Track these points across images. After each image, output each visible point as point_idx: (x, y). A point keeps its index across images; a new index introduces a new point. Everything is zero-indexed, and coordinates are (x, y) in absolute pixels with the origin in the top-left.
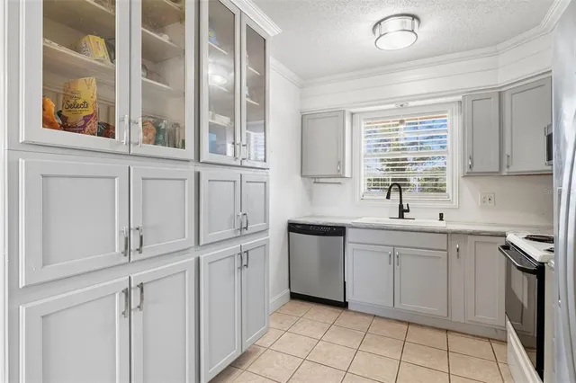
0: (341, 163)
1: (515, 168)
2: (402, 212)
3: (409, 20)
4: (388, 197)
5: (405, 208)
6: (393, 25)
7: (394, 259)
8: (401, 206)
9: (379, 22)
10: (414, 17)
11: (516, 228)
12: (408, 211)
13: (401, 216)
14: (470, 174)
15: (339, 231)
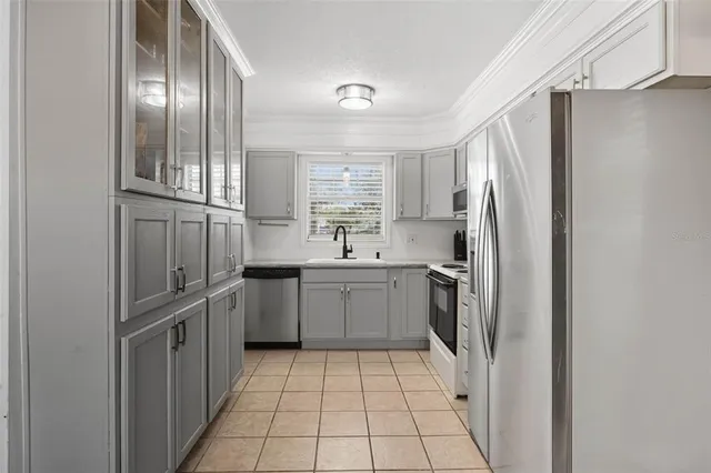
0: (290, 204)
1: (433, 215)
2: (346, 252)
3: (367, 91)
4: (335, 239)
5: (349, 248)
6: (355, 91)
7: (346, 295)
8: (345, 247)
9: (345, 86)
10: (372, 89)
11: (436, 261)
12: (351, 251)
13: (345, 256)
14: (402, 219)
15: (294, 272)
